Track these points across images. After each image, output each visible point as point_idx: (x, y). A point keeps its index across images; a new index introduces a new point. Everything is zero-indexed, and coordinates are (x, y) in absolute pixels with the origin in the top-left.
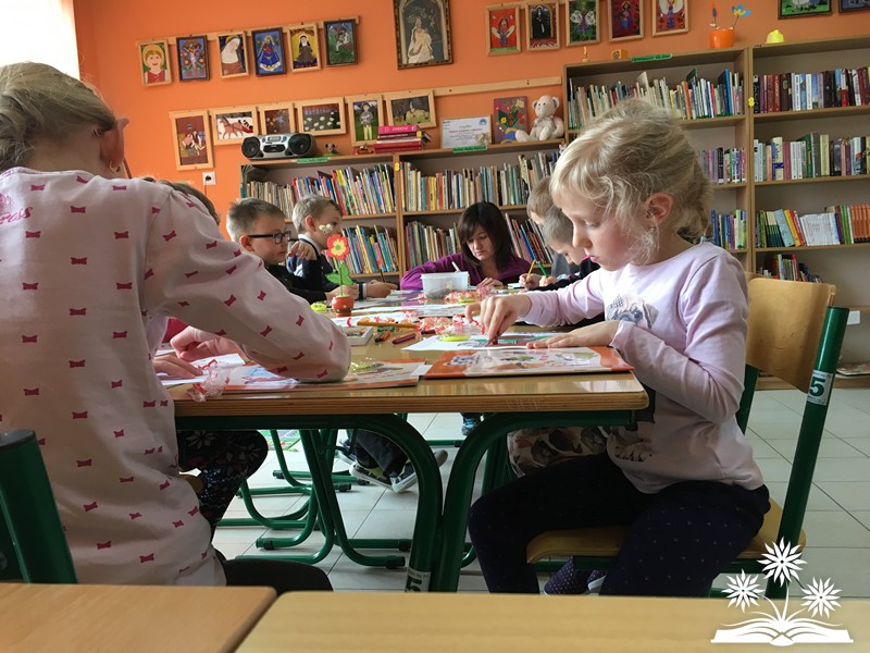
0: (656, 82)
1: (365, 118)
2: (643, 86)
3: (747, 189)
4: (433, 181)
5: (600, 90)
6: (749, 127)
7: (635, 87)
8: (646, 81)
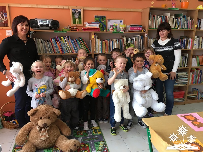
1: (76, 15)
4: (104, 42)
5: (158, 17)
7: (167, 17)
8: (170, 16)
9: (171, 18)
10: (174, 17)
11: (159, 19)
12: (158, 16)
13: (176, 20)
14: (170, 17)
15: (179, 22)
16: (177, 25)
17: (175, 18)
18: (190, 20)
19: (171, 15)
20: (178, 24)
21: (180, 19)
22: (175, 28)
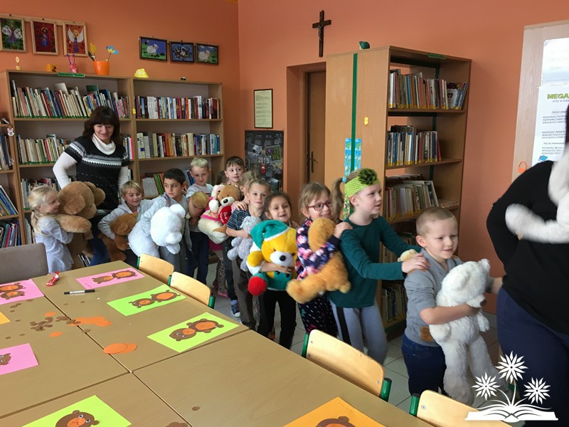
0: (72, 91)
2: (63, 93)
3: (135, 163)
5: (34, 92)
6: (133, 126)
7: (59, 93)
8: (65, 89)
9: (70, 93)
10: (77, 93)
11: (38, 96)
12: (36, 90)
13: (84, 98)
14: (67, 93)
15: (92, 104)
16: (90, 110)
17: (82, 94)
18: (119, 98)
19: (69, 89)
20: (90, 107)
21: (95, 97)
22: (85, 115)
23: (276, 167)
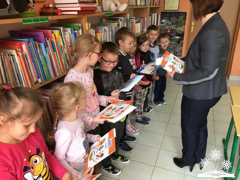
23: (179, 30)
